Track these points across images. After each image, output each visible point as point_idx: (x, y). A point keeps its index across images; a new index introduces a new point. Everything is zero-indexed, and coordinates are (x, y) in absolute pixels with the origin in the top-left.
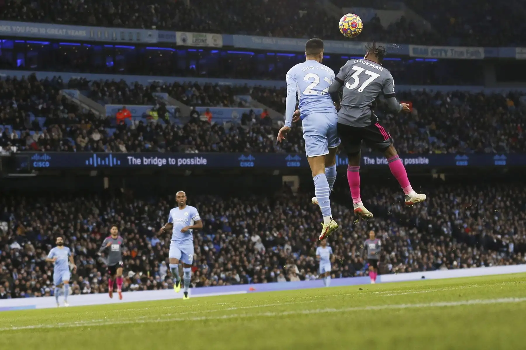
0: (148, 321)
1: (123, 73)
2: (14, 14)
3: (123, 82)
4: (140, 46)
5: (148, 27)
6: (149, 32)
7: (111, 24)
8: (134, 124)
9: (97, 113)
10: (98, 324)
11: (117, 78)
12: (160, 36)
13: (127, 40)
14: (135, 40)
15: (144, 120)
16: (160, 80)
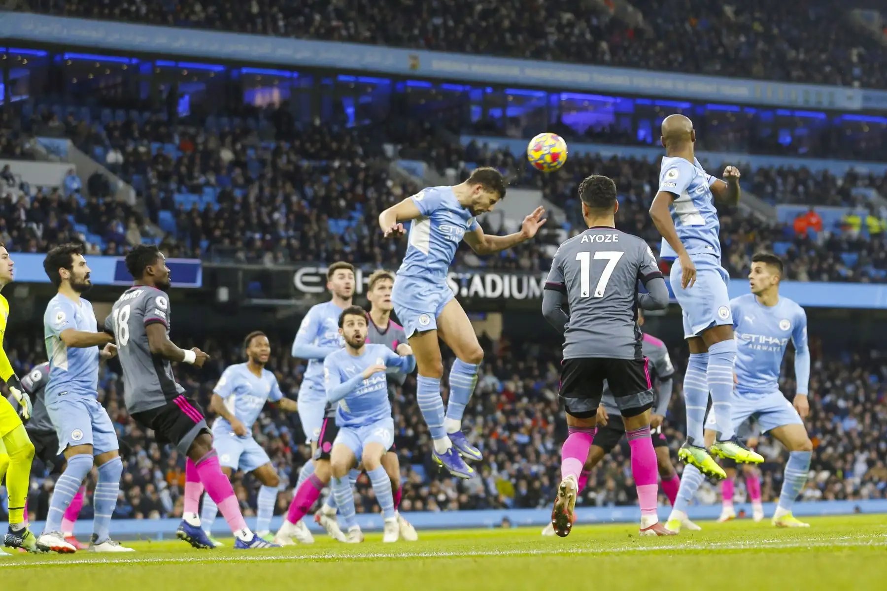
0: (854, 544)
1: (804, 156)
2: (636, 59)
3: (804, 170)
4: (833, 113)
5: (847, 84)
6: (848, 92)
7: (787, 78)
8: (822, 237)
9: (763, 218)
10: (773, 546)
11: (796, 163)
12: (866, 99)
13: (813, 103)
14: (825, 104)
15: (838, 231)
16: (862, 169)
